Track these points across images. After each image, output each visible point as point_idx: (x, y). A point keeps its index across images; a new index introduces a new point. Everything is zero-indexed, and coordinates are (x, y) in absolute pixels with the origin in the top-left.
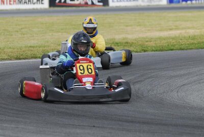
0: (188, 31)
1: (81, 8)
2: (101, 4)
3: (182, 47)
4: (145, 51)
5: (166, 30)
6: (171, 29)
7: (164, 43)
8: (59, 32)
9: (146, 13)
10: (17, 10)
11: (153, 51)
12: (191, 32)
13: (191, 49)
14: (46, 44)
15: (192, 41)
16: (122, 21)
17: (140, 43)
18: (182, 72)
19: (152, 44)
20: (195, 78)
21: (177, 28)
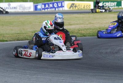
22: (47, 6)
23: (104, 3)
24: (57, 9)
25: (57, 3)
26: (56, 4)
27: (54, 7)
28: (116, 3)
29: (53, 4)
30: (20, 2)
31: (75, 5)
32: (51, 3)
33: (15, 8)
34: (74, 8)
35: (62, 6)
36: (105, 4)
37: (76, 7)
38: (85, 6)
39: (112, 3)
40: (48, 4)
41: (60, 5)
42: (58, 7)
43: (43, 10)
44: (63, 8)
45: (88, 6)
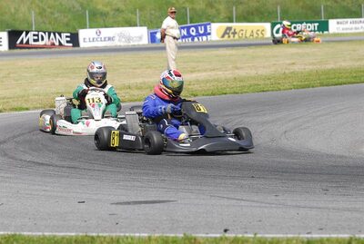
23: (294, 25)
24: (196, 39)
25: (196, 27)
26: (193, 28)
27: (189, 35)
28: (316, 25)
29: (188, 28)
30: (123, 26)
31: (233, 31)
32: (183, 28)
33: (109, 39)
34: (232, 36)
35: (206, 34)
36: (295, 28)
37: (234, 33)
38: (255, 31)
39: (309, 25)
41: (201, 32)
42: (199, 35)
44: (209, 36)
45: (259, 33)
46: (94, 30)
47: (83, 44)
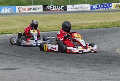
0: (99, 21)
1: (55, 12)
2: (64, 10)
3: (97, 27)
4: (82, 29)
5: (90, 20)
6: (92, 20)
7: (90, 26)
8: (47, 21)
9: (82, 13)
10: (30, 12)
11: (85, 29)
12: (100, 21)
13: (101, 28)
14: (42, 26)
15: (101, 25)
16: (72, 17)
17: (80, 25)
18: (97, 37)
19: (85, 26)
20: (103, 40)
21: (94, 20)
22: (99, 6)
24: (106, 8)
25: (107, 4)
27: (104, 7)
29: (104, 5)
31: (119, 6)
32: (102, 5)
33: (77, 8)
34: (119, 7)
35: (110, 7)
40: (100, 5)
41: (108, 6)
42: (107, 7)
43: (97, 9)
44: (111, 8)
46: (72, 5)
47: (68, 10)
